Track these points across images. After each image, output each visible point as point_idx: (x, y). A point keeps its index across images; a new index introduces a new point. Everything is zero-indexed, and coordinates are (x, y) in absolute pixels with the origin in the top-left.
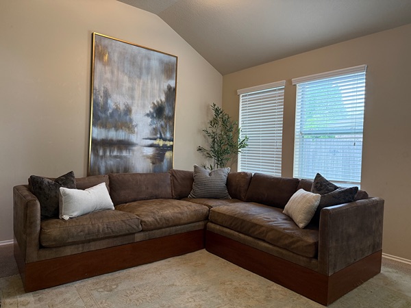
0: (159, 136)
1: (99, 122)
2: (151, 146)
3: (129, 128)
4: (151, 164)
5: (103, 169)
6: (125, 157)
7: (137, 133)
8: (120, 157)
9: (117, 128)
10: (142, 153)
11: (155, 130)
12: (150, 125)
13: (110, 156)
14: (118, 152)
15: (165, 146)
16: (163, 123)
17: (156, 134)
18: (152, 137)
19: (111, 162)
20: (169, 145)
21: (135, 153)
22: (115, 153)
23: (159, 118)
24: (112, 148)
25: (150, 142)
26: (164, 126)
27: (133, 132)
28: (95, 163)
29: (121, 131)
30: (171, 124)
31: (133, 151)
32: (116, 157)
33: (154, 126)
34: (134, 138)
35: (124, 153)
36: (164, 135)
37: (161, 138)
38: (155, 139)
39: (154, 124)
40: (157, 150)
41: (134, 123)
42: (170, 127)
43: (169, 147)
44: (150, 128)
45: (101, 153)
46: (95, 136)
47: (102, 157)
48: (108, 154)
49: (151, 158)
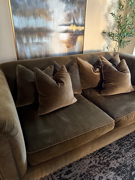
0: (72, 21)
1: (18, 10)
2: (66, 32)
3: (45, 15)
4: (66, 48)
6: (45, 43)
7: (54, 20)
9: (35, 15)
10: (59, 38)
11: (69, 16)
12: (65, 11)
14: (39, 39)
15: (77, 31)
16: (76, 8)
17: (70, 20)
18: (66, 23)
20: (80, 30)
21: (53, 39)
23: (73, 3)
24: (34, 36)
25: (65, 28)
26: (77, 12)
27: (50, 19)
29: (39, 18)
30: (83, 9)
31: (51, 37)
33: (68, 12)
34: (51, 25)
36: (77, 20)
37: (74, 23)
38: (69, 25)
39: (68, 9)
40: (71, 35)
41: (50, 10)
42: (82, 11)
43: (81, 32)
44: (65, 14)
46: (17, 25)
47: (26, 44)
49: (66, 43)
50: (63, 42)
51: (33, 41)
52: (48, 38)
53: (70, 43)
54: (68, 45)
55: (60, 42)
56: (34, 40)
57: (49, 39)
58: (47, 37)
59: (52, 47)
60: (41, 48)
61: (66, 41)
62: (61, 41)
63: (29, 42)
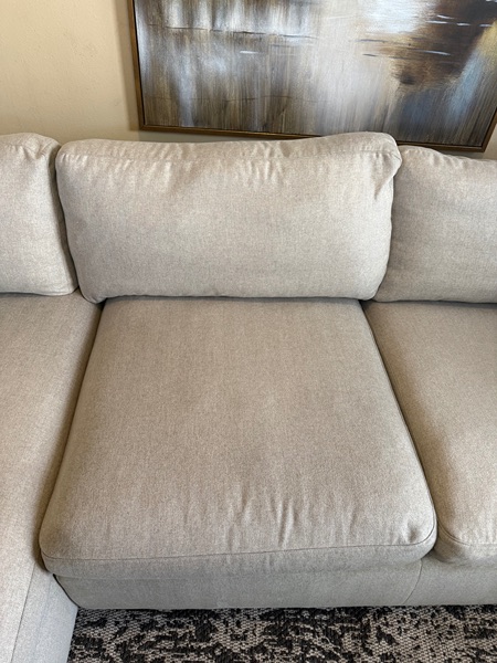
4: (396, 83)
5: (188, 92)
6: (280, 42)
8: (257, 42)
13: (215, 33)
14: (246, 13)
19: (220, 65)
22: (235, 21)
28: (156, 64)
32: (238, 39)
35: (277, 23)
45: (175, 19)
48: (204, 21)
49: (400, 54)
50: (383, 45)
51: (218, 24)
52: (300, 13)
53: (424, 57)
54: (408, 68)
55: (363, 45)
56: (224, 16)
57: (307, 19)
58: (293, 8)
59: (315, 68)
60: (255, 68)
61: (404, 41)
62: (372, 36)
63: (196, 25)
